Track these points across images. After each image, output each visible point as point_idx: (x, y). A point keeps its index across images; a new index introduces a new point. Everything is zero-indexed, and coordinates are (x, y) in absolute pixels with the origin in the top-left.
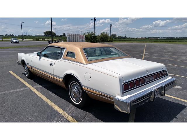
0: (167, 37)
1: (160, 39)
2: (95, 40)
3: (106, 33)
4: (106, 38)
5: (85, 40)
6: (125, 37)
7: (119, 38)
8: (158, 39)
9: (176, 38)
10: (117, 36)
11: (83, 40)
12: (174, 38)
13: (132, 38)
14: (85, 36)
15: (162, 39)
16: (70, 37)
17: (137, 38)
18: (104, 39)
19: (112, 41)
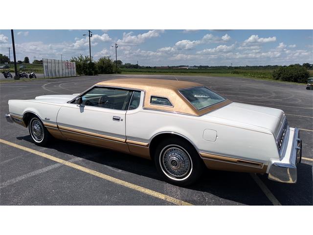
0: (199, 66)
1: (189, 69)
2: (93, 70)
3: (109, 59)
4: (109, 67)
5: (75, 70)
6: (137, 65)
7: (126, 67)
8: (186, 69)
9: (211, 67)
10: (124, 64)
11: (72, 70)
12: (207, 66)
13: (147, 67)
14: (74, 62)
15: (192, 68)
16: (49, 64)
17: (155, 67)
18: (106, 68)
19: (119, 73)
